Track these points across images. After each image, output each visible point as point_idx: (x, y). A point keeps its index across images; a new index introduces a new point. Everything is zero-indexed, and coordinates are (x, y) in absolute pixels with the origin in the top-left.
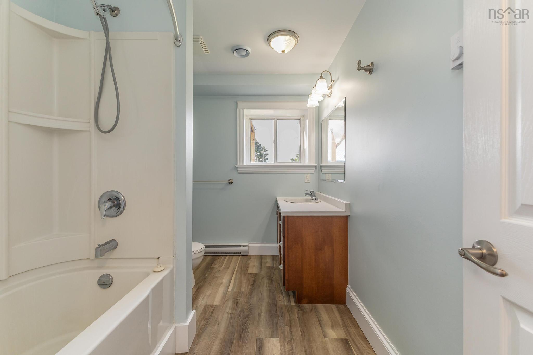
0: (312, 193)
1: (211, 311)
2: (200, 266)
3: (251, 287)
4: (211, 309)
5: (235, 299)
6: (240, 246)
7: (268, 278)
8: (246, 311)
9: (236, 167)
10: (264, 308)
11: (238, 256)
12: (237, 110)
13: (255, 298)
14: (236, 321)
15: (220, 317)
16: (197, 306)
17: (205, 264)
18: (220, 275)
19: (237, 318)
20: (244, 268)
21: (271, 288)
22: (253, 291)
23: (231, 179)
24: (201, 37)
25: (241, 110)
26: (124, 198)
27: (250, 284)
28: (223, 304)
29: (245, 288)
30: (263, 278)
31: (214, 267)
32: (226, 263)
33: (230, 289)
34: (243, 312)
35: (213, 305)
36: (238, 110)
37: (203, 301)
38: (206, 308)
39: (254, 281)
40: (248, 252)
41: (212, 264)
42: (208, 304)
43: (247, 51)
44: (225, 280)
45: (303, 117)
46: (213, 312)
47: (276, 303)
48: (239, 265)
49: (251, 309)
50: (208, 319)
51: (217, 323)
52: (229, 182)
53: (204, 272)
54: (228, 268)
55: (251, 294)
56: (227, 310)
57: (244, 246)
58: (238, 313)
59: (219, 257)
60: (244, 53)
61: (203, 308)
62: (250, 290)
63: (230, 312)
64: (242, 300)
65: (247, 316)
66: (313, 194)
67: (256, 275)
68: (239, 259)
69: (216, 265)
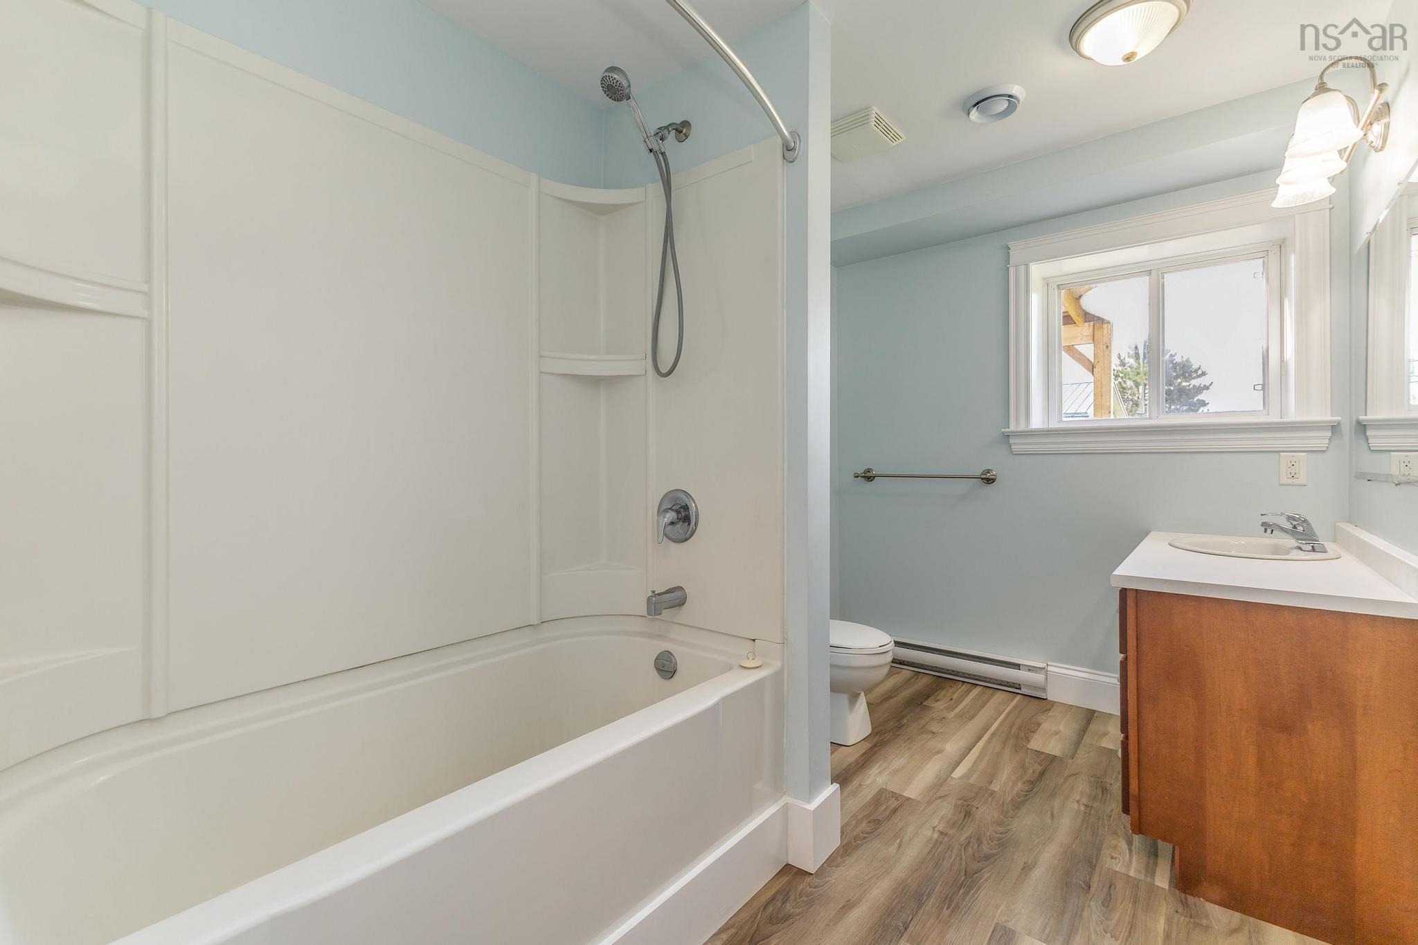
0: (1295, 523)
1: (890, 809)
2: (896, 696)
3: (1026, 788)
4: (894, 804)
5: (965, 801)
6: (1017, 666)
7: (1093, 779)
8: (988, 843)
9: (1007, 437)
10: (1048, 857)
11: (1010, 694)
12: (1008, 269)
13: (1025, 823)
14: (950, 857)
15: (910, 831)
16: (860, 785)
17: (908, 693)
18: (940, 731)
19: (955, 851)
20: (1020, 729)
21: (1093, 812)
22: (1028, 799)
23: (988, 471)
24: (874, 108)
25: (1022, 268)
26: (696, 506)
27: (1025, 778)
28: (928, 803)
29: (1006, 782)
30: (1073, 775)
31: (933, 705)
32: (967, 705)
33: (959, 772)
34: (980, 843)
35: (900, 795)
36: (1012, 270)
37: (877, 778)
38: (880, 797)
39: (1042, 774)
40: (1044, 690)
41: (929, 697)
42: (889, 789)
43: (1010, 96)
44: (952, 747)
45: (1282, 246)
46: (895, 811)
47: (1097, 859)
48: (1006, 717)
49: (1004, 844)
50: (878, 822)
51: (899, 840)
52: (982, 479)
53: (902, 711)
54: (972, 718)
55: (1018, 804)
56: (935, 822)
57: (1030, 669)
58: (963, 838)
59: (955, 683)
60: (1003, 105)
61: (874, 792)
62: (1018, 795)
63: (941, 828)
64: (986, 813)
65: (987, 857)
66: (1300, 529)
67: (1052, 759)
68: (1014, 702)
69: (939, 703)
